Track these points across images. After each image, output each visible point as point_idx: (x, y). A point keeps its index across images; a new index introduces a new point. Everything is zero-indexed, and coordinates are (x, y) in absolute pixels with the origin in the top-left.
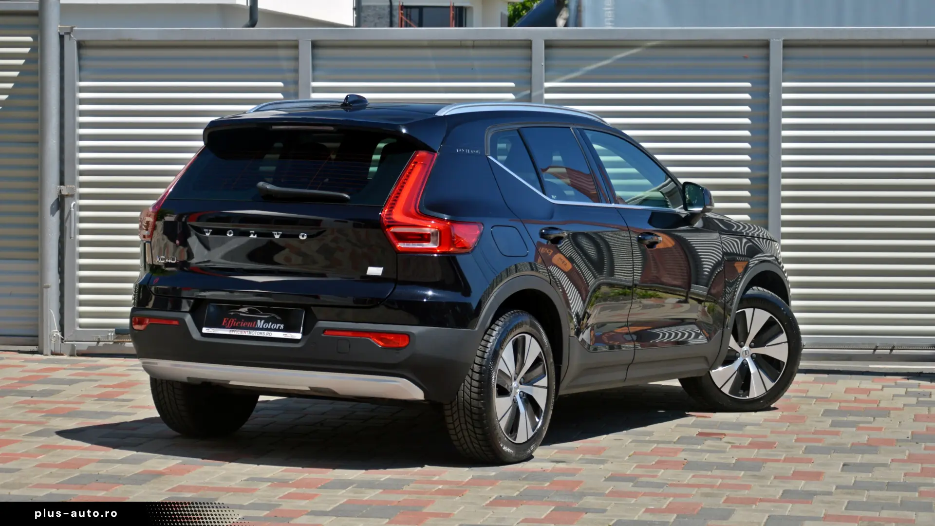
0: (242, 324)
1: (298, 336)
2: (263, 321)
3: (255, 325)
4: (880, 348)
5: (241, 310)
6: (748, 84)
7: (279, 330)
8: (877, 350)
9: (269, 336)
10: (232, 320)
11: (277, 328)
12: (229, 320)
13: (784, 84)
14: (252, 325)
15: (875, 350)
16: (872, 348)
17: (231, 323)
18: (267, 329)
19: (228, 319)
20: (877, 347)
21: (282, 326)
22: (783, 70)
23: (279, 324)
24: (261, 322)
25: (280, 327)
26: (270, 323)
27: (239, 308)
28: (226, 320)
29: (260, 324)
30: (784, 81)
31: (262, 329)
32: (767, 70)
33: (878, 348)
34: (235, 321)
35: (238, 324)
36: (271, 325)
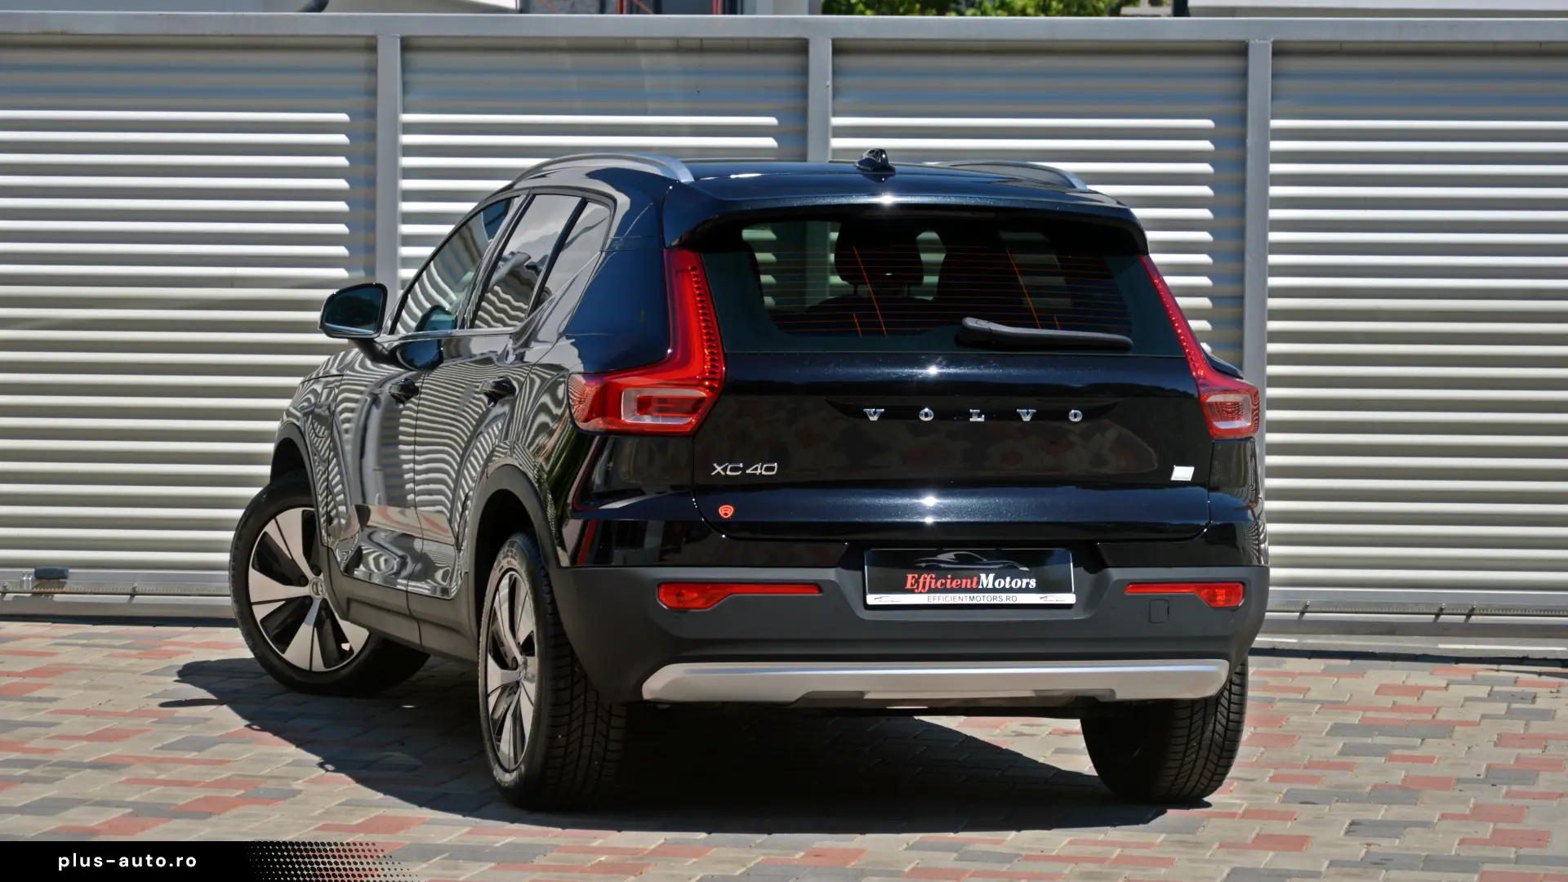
0: (949, 581)
1: (1069, 598)
2: (991, 576)
3: (978, 583)
4: (1447, 611)
5: (941, 557)
6: (1208, 123)
7: (1027, 590)
8: (1442, 616)
9: (1012, 602)
10: (925, 578)
11: (1024, 586)
12: (919, 578)
13: (1275, 123)
14: (972, 584)
15: (1438, 615)
16: (1432, 611)
17: (924, 583)
18: (1004, 590)
19: (916, 576)
20: (1442, 609)
21: (1033, 583)
22: (1273, 98)
23: (1026, 578)
24: (987, 577)
25: (1028, 584)
26: (1008, 579)
27: (935, 554)
28: (913, 577)
29: (987, 580)
30: (1274, 117)
31: (994, 590)
32: (1243, 97)
33: (1444, 612)
34: (931, 578)
35: (942, 584)
36: (1010, 583)
